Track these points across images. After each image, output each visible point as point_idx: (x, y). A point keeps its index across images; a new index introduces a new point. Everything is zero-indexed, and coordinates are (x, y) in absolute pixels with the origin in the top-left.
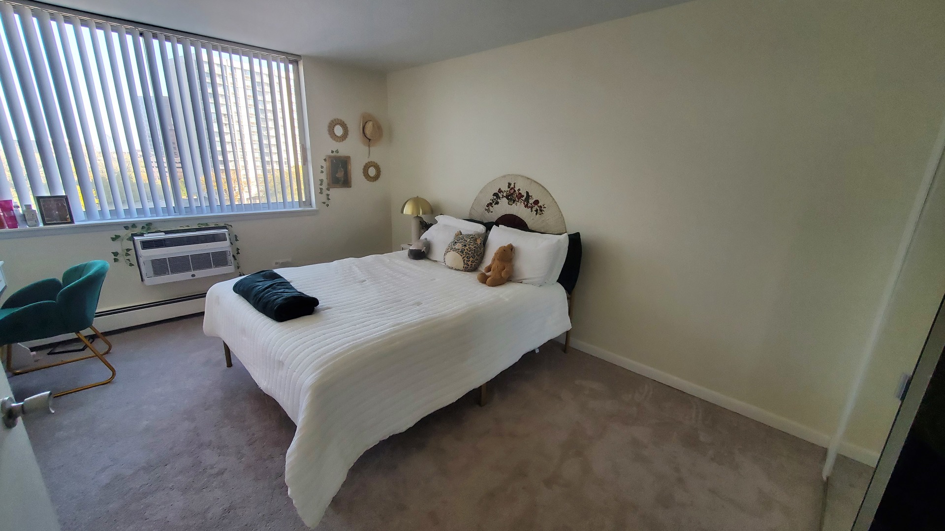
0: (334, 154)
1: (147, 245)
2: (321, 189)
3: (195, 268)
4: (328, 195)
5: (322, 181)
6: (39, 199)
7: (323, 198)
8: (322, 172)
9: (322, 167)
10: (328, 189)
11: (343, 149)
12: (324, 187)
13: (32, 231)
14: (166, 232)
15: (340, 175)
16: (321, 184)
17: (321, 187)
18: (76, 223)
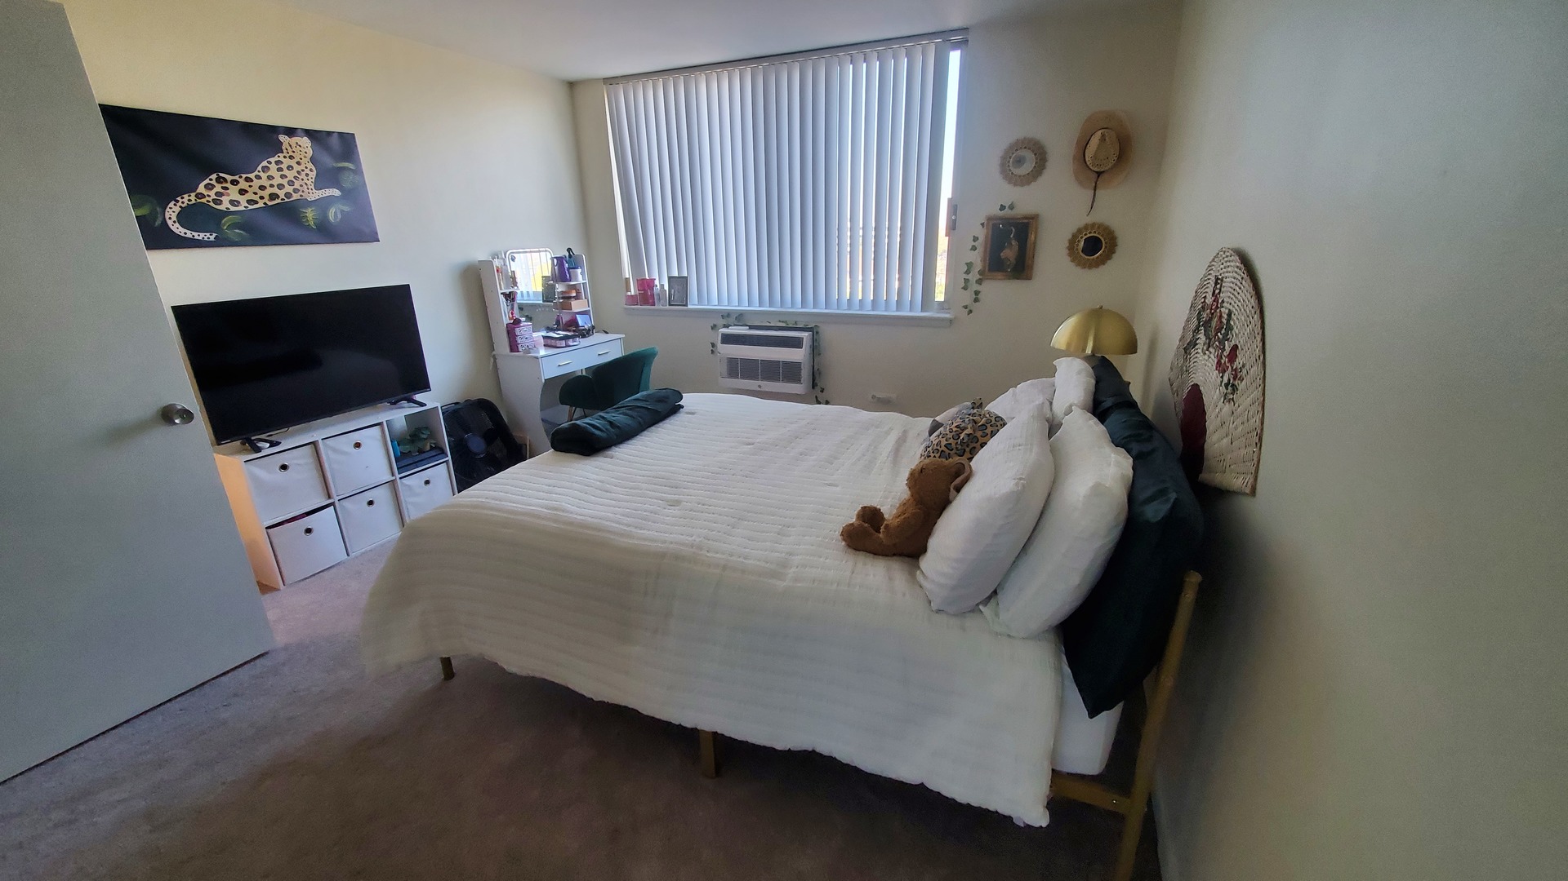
0: (1007, 212)
1: (728, 339)
2: (966, 281)
3: (764, 379)
4: (977, 293)
5: (970, 265)
6: (670, 278)
7: (967, 297)
8: (974, 248)
9: (975, 239)
10: (979, 282)
11: (1026, 200)
12: (974, 276)
13: (670, 310)
14: (751, 327)
15: (1009, 254)
16: (968, 272)
17: (967, 277)
18: (690, 307)
